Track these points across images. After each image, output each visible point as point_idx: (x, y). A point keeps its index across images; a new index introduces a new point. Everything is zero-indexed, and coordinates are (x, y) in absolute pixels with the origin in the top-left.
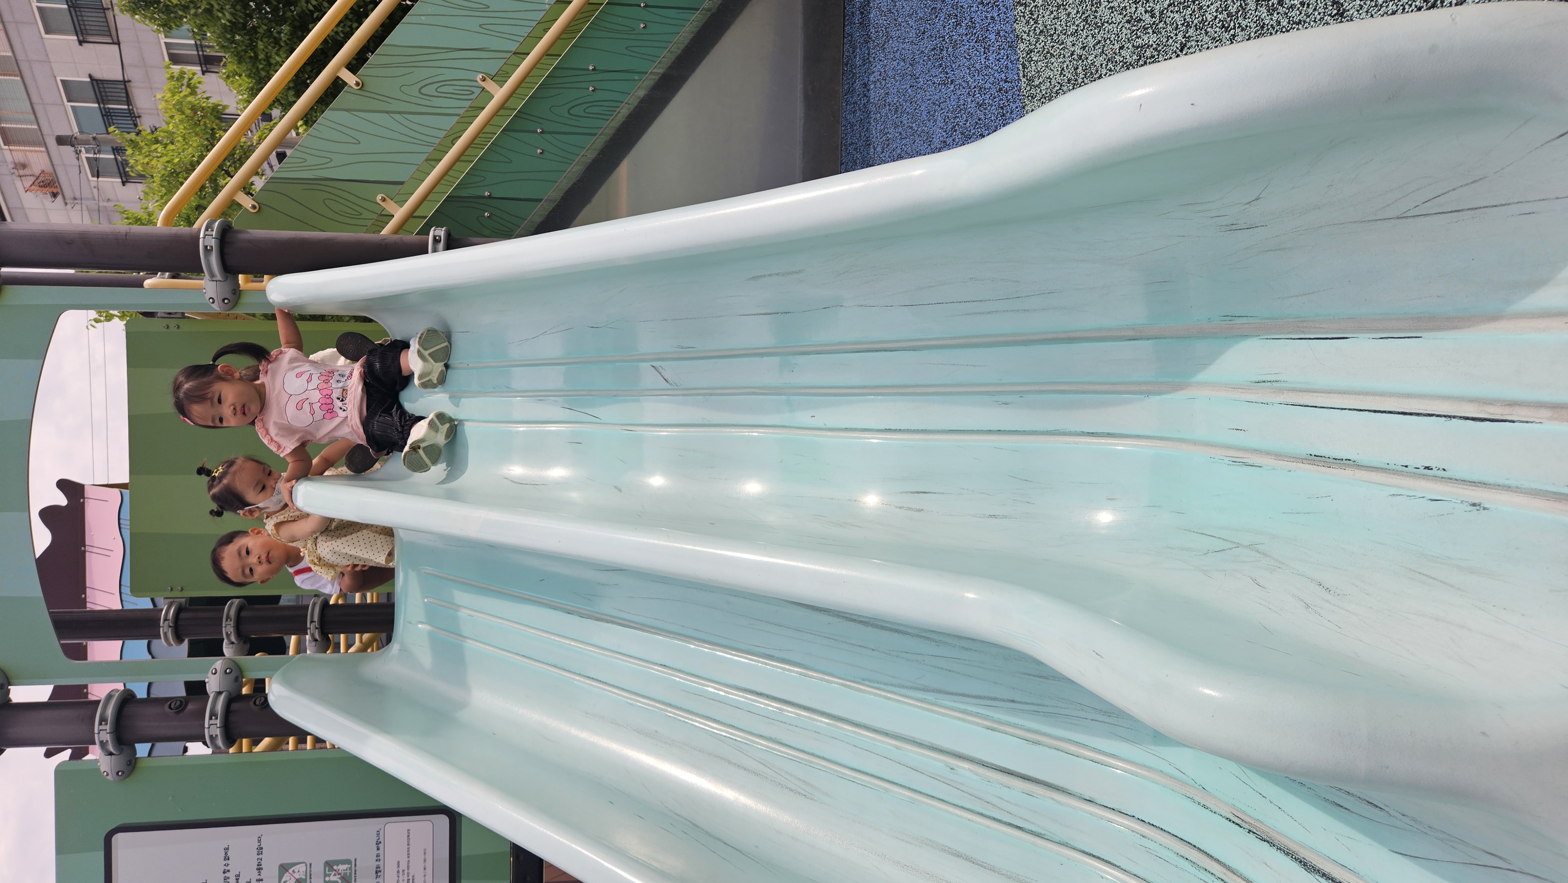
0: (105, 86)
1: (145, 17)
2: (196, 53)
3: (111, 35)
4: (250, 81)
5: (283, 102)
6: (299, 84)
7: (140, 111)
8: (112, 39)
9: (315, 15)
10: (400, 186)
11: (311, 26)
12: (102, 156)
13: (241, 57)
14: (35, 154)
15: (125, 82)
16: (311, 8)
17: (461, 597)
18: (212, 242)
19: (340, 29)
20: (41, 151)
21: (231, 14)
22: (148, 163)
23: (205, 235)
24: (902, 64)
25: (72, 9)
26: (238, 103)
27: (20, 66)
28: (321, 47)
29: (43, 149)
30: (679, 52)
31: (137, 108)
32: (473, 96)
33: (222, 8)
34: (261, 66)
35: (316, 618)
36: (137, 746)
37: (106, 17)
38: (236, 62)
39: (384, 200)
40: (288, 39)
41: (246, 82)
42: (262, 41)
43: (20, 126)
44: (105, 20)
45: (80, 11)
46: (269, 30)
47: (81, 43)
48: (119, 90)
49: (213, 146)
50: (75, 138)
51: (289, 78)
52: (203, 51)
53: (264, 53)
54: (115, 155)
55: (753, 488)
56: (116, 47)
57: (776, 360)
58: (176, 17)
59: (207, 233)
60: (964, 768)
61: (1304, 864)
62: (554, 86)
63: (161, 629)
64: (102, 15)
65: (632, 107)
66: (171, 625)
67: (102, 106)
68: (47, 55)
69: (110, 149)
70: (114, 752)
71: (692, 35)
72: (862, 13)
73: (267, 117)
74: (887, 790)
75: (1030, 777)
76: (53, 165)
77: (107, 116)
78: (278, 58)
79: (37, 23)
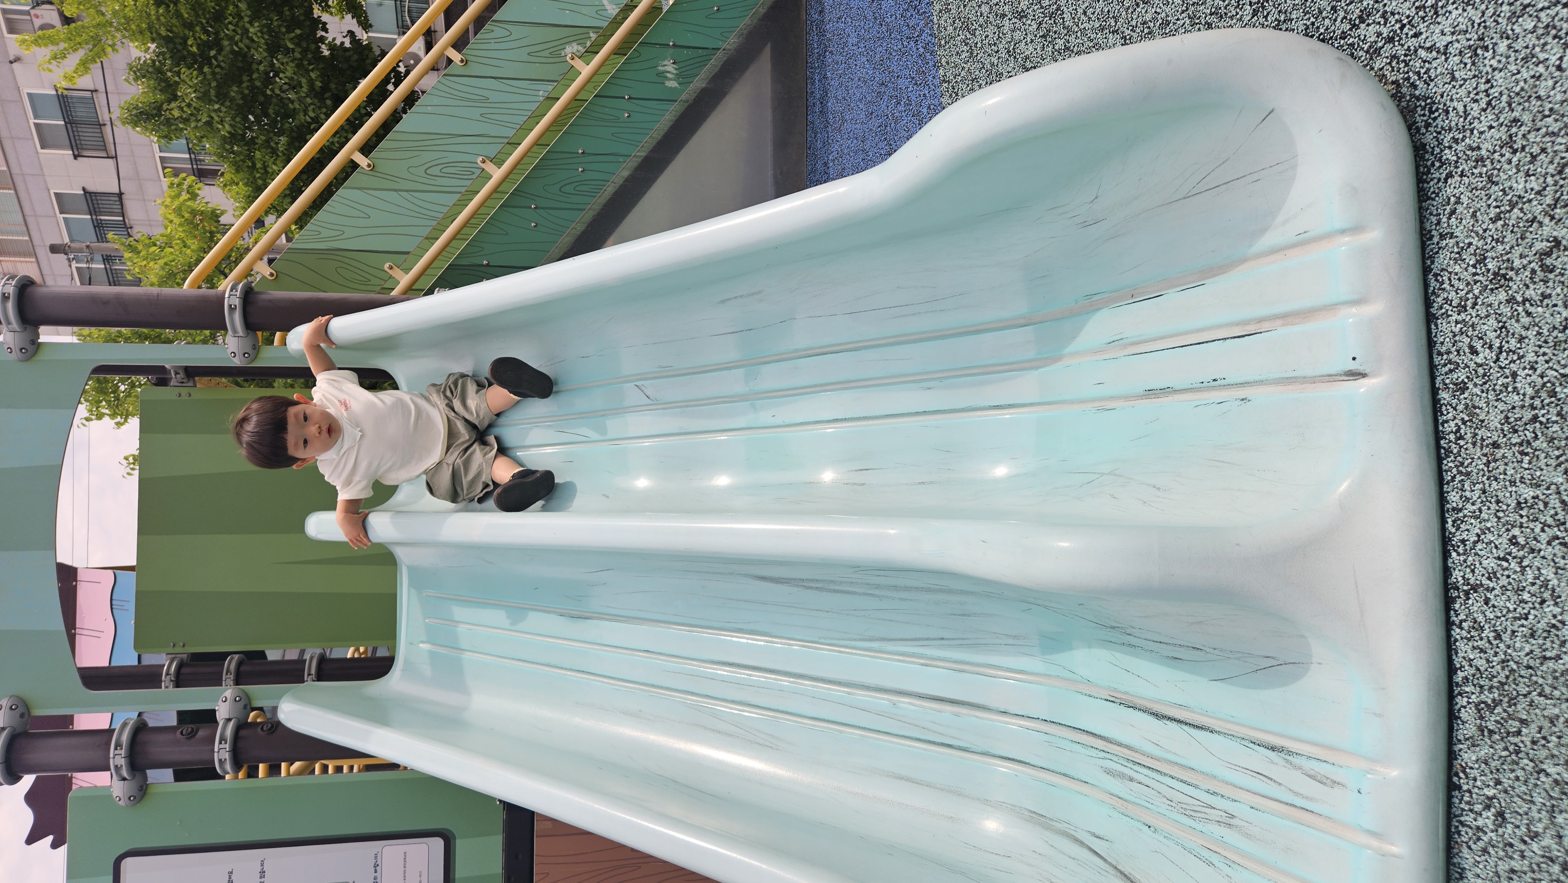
0: (98, 198)
1: (147, 129)
2: (190, 166)
3: (106, 150)
4: (246, 189)
5: (278, 209)
6: (294, 189)
7: (132, 222)
8: (107, 154)
9: (312, 127)
10: (406, 256)
11: (308, 137)
12: (94, 266)
13: (239, 166)
14: (24, 265)
15: (120, 195)
16: (309, 120)
17: (460, 612)
18: (237, 302)
19: (336, 139)
20: (31, 262)
21: (230, 125)
22: (145, 266)
23: (230, 295)
24: (855, 141)
25: (68, 125)
26: (234, 211)
27: (15, 180)
28: (318, 156)
29: (34, 260)
30: (660, 137)
31: (129, 220)
32: (474, 176)
33: (222, 121)
34: (258, 175)
35: (313, 671)
36: (148, 771)
37: (102, 133)
38: (233, 172)
39: (391, 268)
40: (286, 149)
41: (243, 189)
42: (260, 151)
43: (11, 238)
44: (101, 135)
45: (76, 127)
46: (267, 141)
47: (76, 157)
48: (112, 202)
49: (211, 248)
50: (69, 246)
51: (285, 186)
52: (197, 165)
53: (262, 162)
54: (105, 265)
55: (723, 481)
56: (111, 162)
57: (741, 371)
58: (176, 129)
59: (232, 293)
60: (904, 702)
61: (1157, 715)
62: (548, 167)
63: (163, 683)
64: (99, 131)
65: (617, 186)
66: (173, 679)
67: (94, 217)
68: (42, 169)
69: (101, 259)
70: (127, 777)
71: (671, 123)
72: (822, 103)
73: (259, 223)
74: (840, 732)
75: (957, 700)
76: (42, 275)
77: (99, 227)
78: (274, 167)
79: (33, 139)
